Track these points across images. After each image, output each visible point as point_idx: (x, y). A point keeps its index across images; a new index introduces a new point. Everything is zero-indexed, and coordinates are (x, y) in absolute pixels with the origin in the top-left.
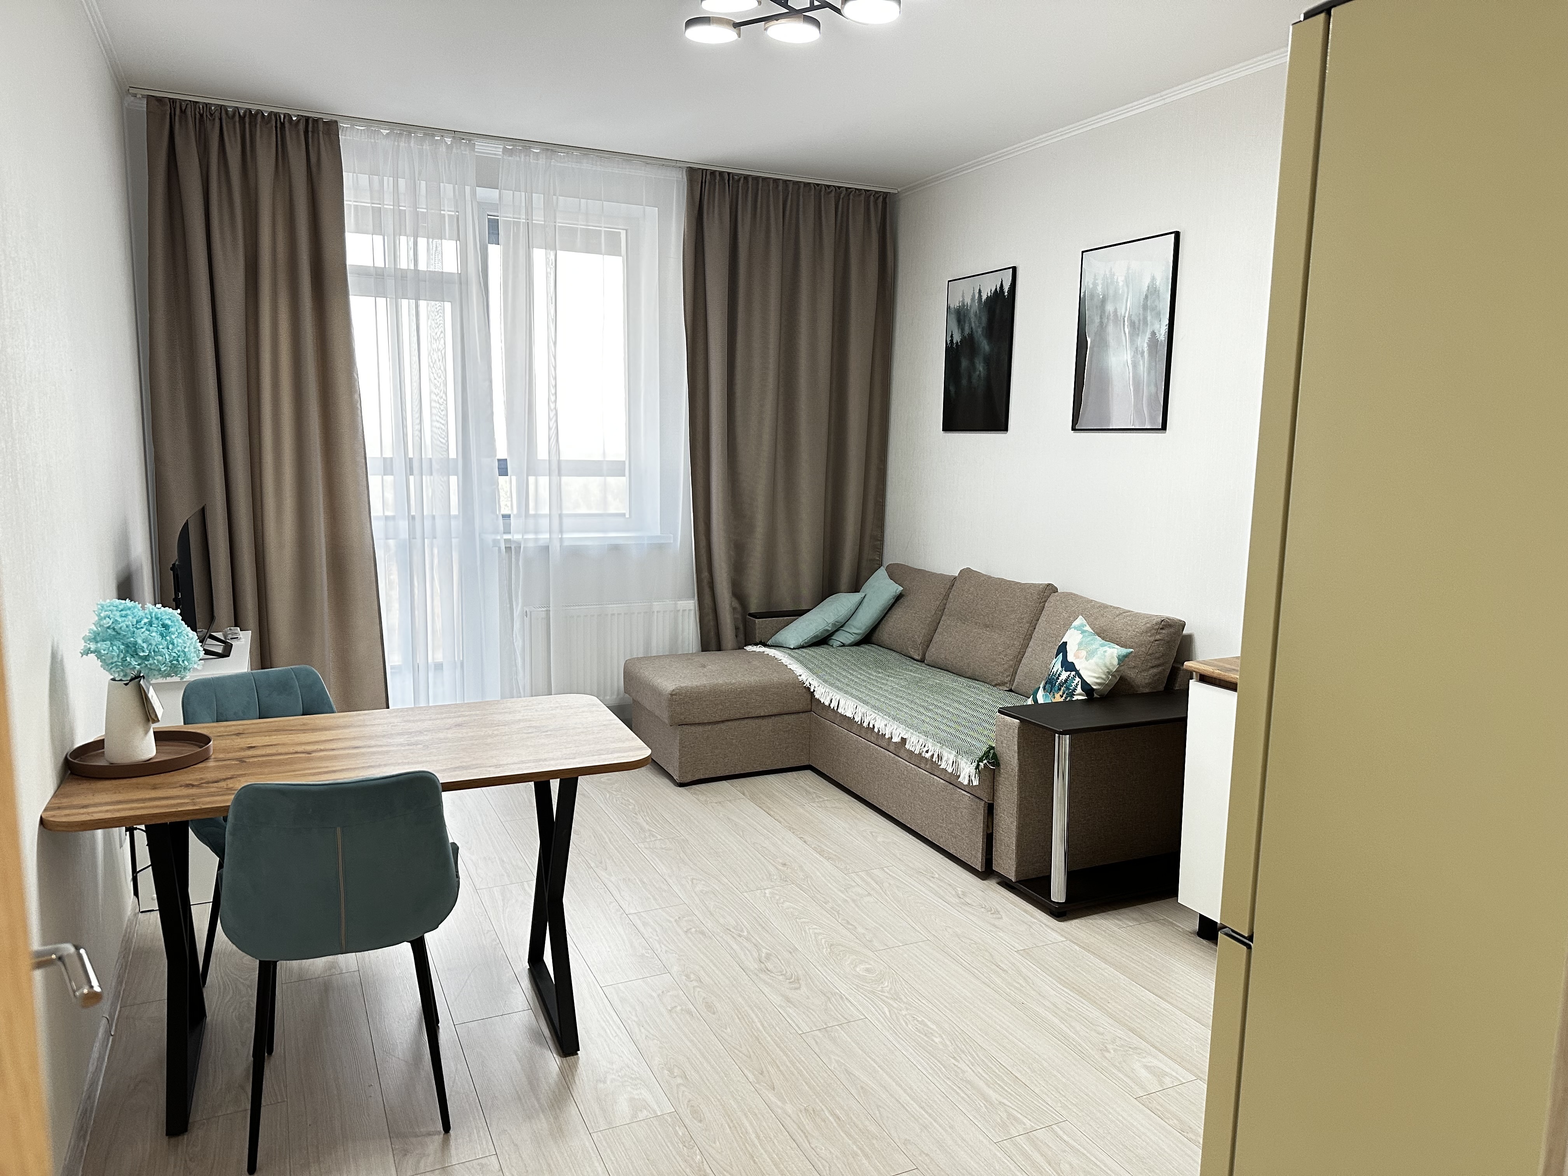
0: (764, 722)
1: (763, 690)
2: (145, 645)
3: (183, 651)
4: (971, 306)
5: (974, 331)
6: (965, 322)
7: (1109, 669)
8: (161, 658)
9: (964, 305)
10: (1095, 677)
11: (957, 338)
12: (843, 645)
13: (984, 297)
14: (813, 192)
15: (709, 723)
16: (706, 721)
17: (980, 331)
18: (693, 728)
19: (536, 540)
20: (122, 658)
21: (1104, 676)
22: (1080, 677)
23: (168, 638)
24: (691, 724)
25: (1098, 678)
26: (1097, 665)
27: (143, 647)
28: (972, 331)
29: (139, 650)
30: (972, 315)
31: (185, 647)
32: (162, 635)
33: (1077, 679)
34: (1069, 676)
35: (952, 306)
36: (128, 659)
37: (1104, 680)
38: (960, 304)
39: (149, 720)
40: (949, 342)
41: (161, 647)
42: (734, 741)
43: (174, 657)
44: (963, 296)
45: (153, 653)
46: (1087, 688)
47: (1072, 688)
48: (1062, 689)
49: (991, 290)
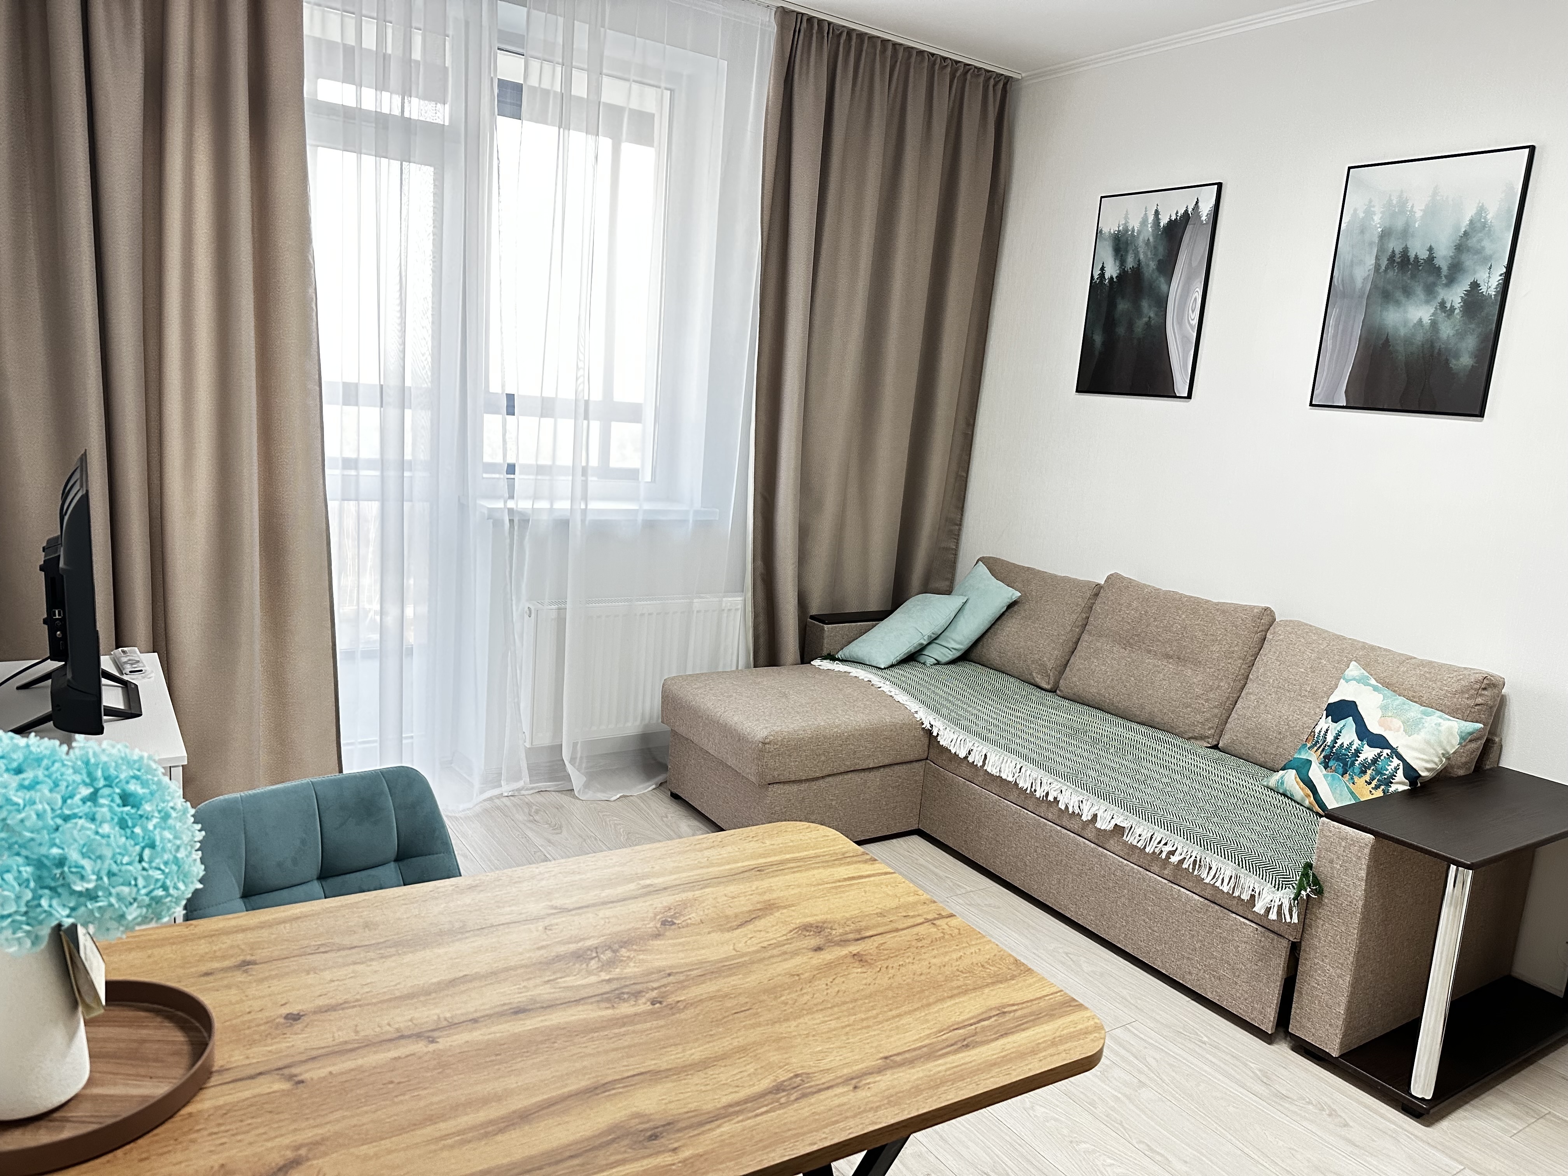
0: (871, 775)
1: (874, 734)
2: (87, 864)
3: (176, 861)
4: (1139, 232)
5: (1143, 264)
6: (1127, 252)
7: (1444, 749)
8: (126, 890)
9: (1127, 230)
10: (1423, 760)
11: (1112, 271)
12: (938, 663)
13: (1164, 221)
14: (926, 64)
15: (807, 780)
16: (804, 778)
17: (1153, 265)
18: (787, 787)
19: (551, 510)
20: (27, 904)
21: (1437, 760)
22: (1400, 757)
23: (137, 830)
24: (784, 783)
25: (1427, 761)
26: (1428, 743)
27: (83, 867)
28: (1139, 265)
29: (71, 878)
30: (1141, 243)
31: (178, 848)
32: (123, 824)
33: (1396, 761)
34: (1380, 755)
35: (1105, 230)
36: (44, 903)
37: (1436, 764)
38: (1121, 228)
39: (74, 1005)
40: (1096, 277)
41: (126, 860)
42: (834, 803)
43: (157, 880)
44: (1126, 218)
45: (105, 879)
46: (1411, 773)
47: (1387, 773)
48: (1369, 772)
49: (1177, 213)
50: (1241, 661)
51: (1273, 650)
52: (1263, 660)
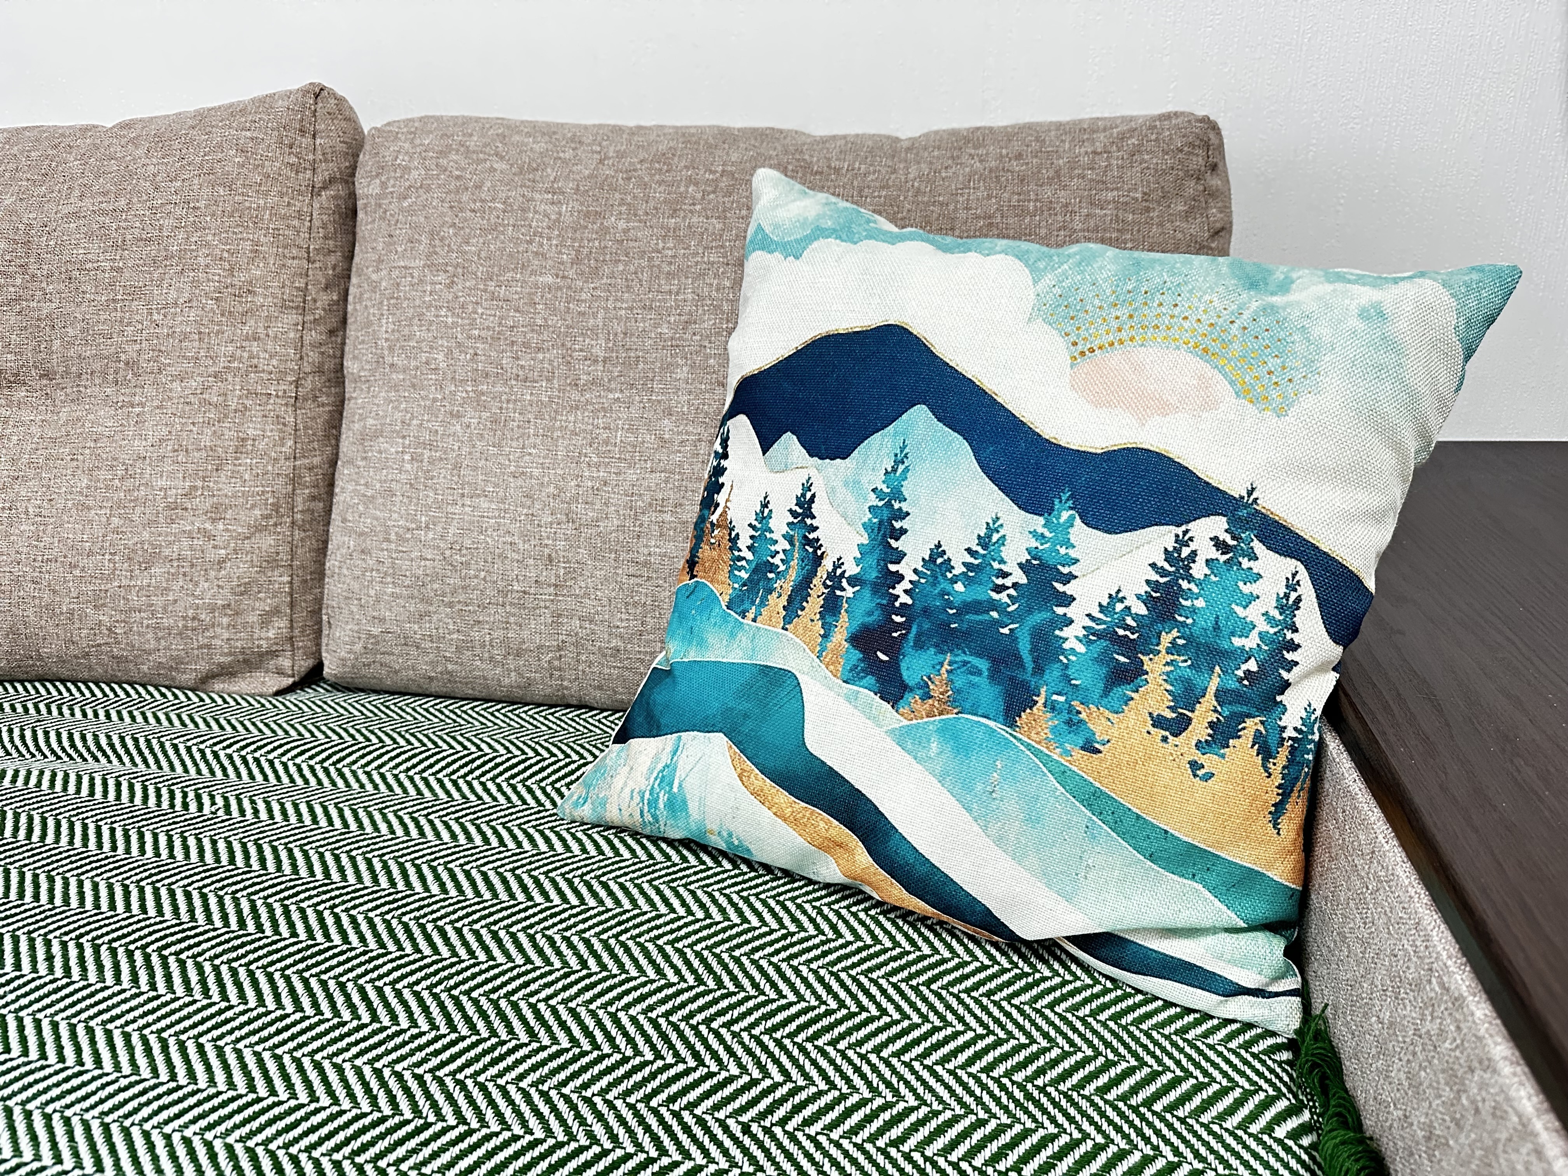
50: (293, 317)
51: (401, 232)
52: (375, 287)
